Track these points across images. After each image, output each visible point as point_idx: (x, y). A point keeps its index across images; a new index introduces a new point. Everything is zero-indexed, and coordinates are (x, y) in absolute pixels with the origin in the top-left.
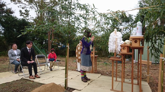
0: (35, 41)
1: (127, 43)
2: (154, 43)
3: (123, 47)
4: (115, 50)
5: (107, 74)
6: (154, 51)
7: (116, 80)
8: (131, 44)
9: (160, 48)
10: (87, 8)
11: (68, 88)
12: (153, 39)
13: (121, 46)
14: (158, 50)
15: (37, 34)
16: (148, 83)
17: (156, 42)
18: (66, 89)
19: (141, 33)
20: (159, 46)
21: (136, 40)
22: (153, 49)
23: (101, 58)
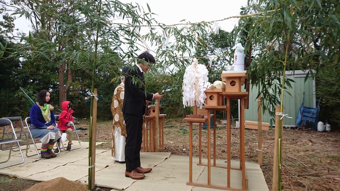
0: (29, 86)
1: (217, 87)
2: (267, 86)
3: (210, 95)
4: (195, 101)
5: (184, 152)
6: (268, 101)
7: (200, 164)
8: (224, 89)
9: (277, 96)
10: (135, 12)
11: (96, 187)
12: (265, 78)
13: (206, 93)
14: (275, 99)
15: (34, 70)
16: (259, 166)
17: (270, 85)
18: (92, 188)
19: (243, 66)
20: (276, 93)
21: (232, 80)
22: (265, 97)
23: (176, 121)
